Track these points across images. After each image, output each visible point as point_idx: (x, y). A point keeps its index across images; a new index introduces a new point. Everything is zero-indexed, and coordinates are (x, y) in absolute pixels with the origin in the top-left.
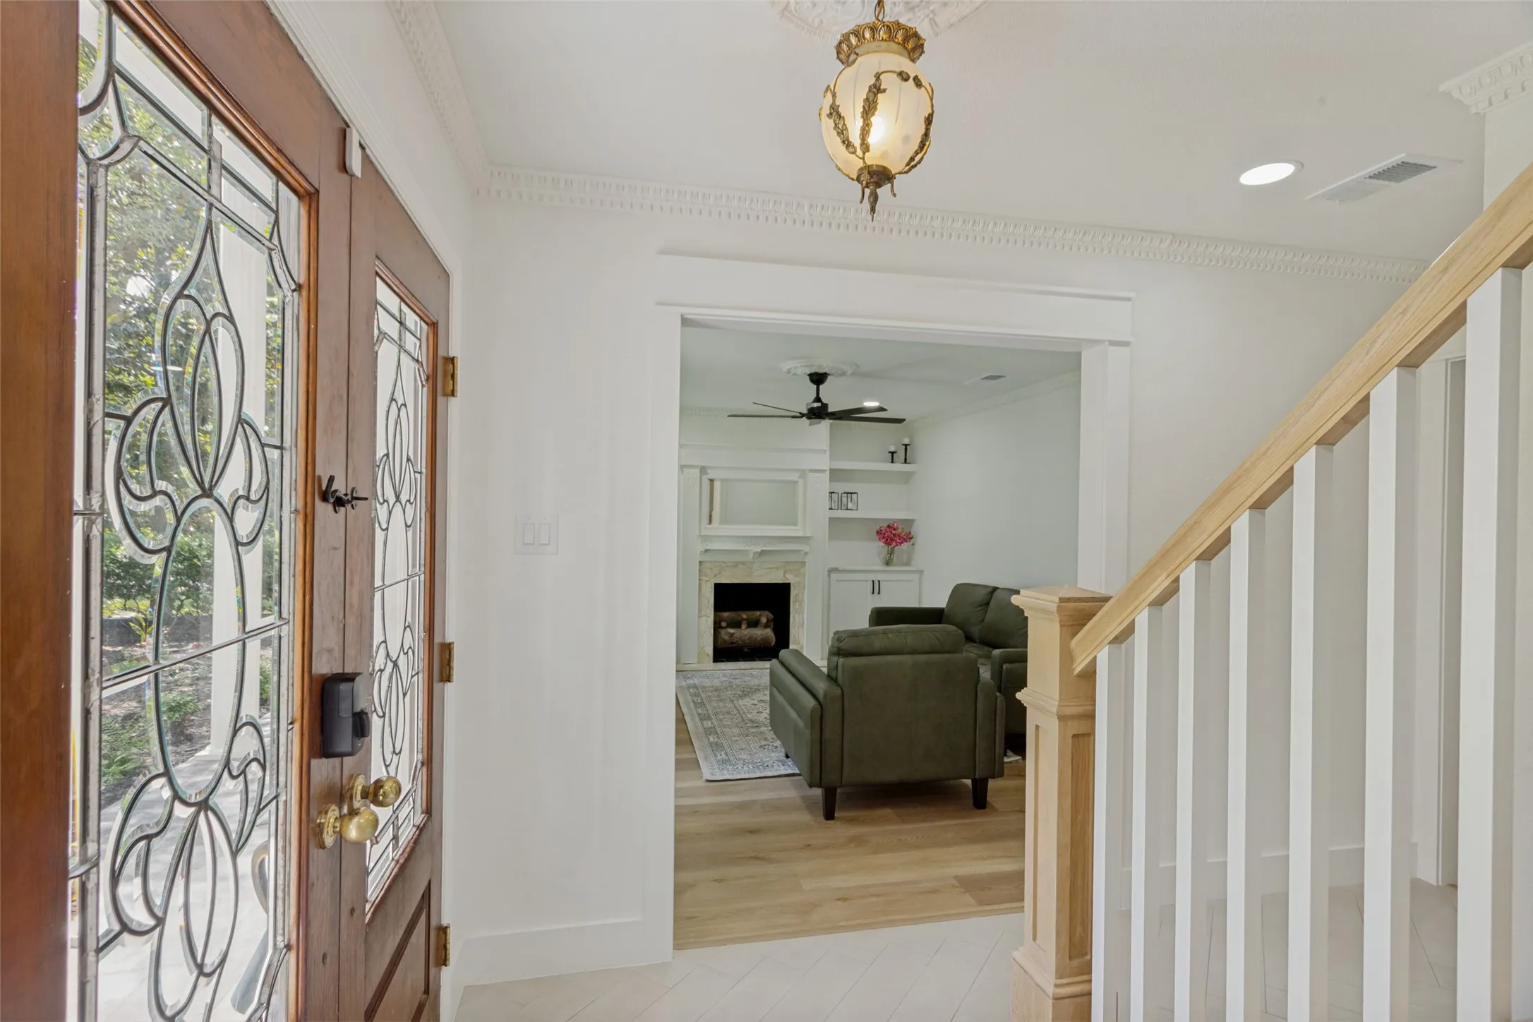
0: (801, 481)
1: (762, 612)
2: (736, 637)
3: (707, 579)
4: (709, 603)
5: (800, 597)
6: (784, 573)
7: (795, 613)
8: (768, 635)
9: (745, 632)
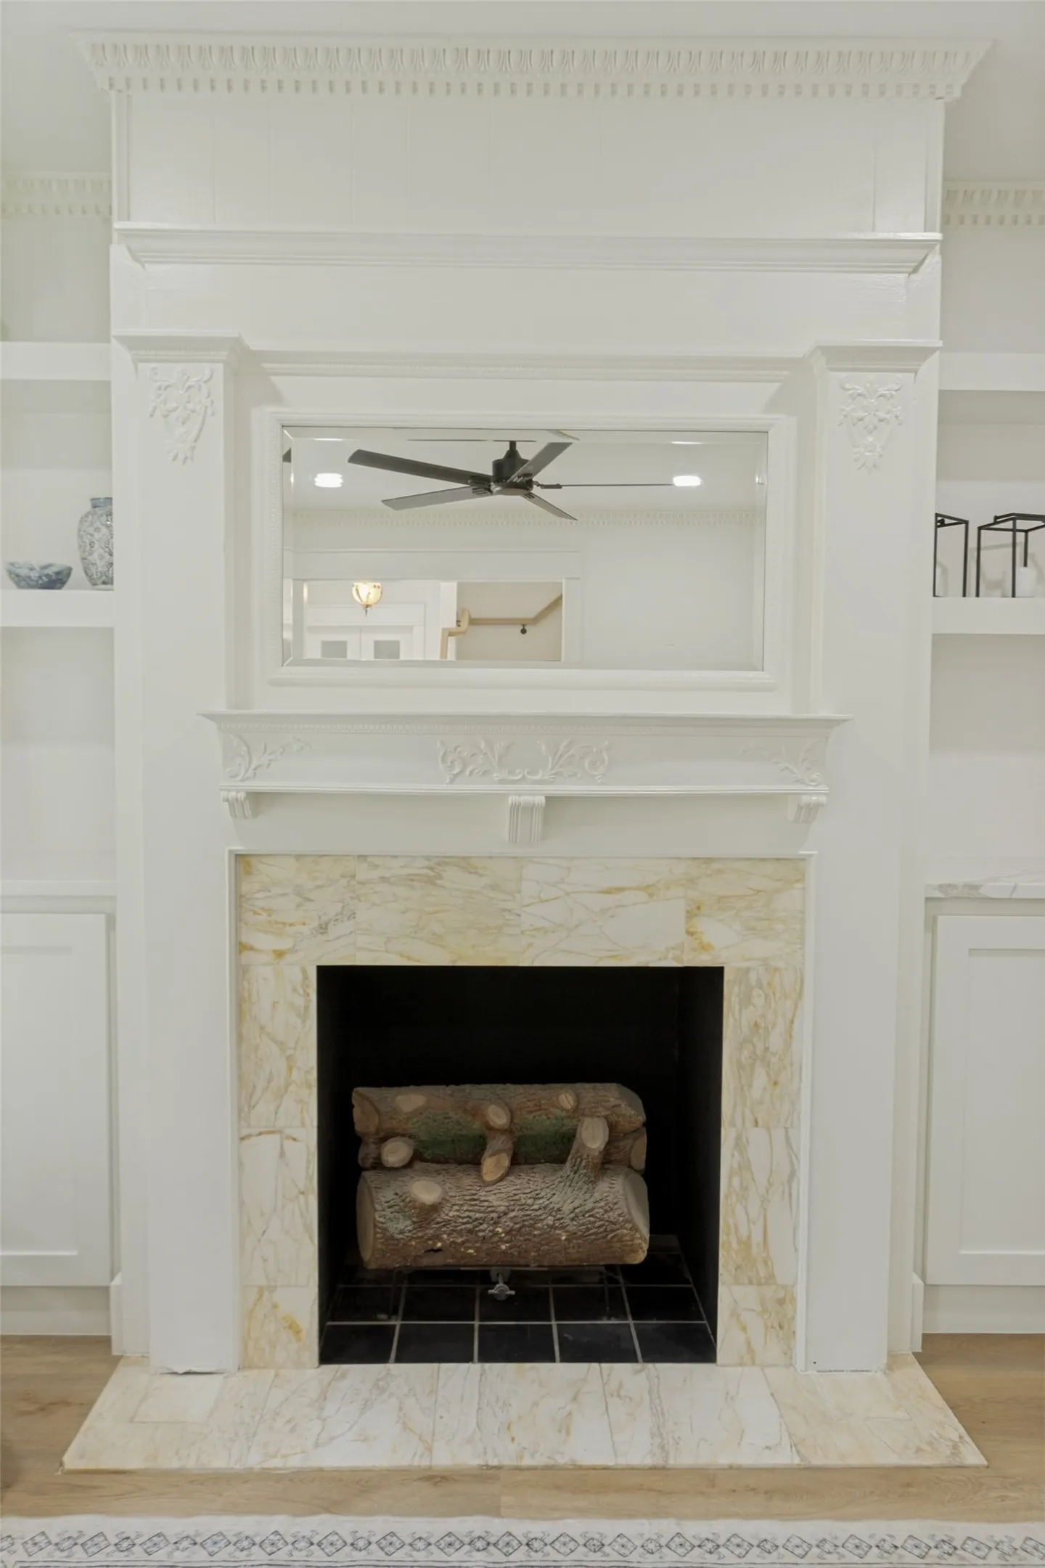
0: (783, 429)
1: (590, 1092)
2: (447, 1223)
3: (285, 944)
4: (290, 1068)
5: (776, 1041)
6: (690, 915)
7: (749, 1123)
8: (612, 1216)
9: (496, 1199)
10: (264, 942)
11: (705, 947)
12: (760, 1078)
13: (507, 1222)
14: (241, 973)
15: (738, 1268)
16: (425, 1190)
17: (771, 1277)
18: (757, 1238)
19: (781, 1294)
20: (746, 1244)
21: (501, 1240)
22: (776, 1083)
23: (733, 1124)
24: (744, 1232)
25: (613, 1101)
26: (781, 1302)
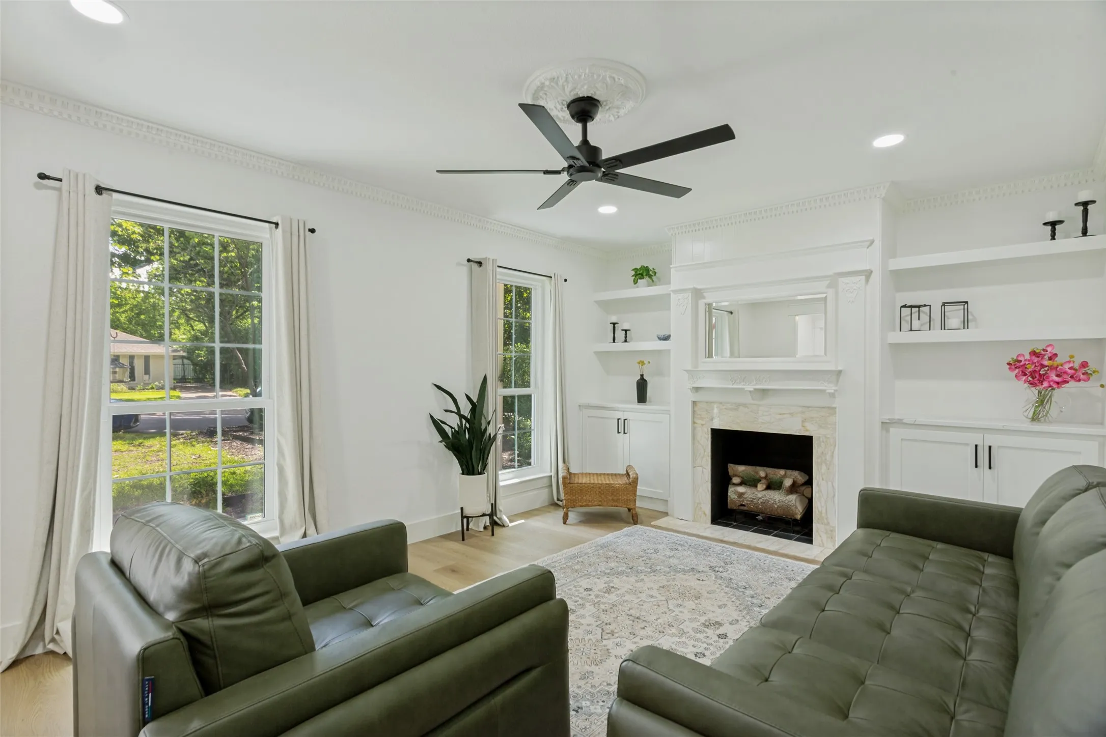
1: (789, 472)
2: (746, 498)
3: (703, 423)
4: (705, 452)
5: (828, 457)
6: (803, 422)
7: (821, 479)
8: (790, 503)
9: (760, 495)
10: (699, 422)
11: (807, 430)
12: (824, 467)
13: (761, 500)
14: (694, 429)
15: (819, 519)
16: (741, 489)
17: (828, 523)
18: (824, 511)
19: (832, 529)
20: (821, 513)
21: (760, 505)
22: (828, 469)
23: (816, 479)
24: (820, 509)
25: (796, 475)
26: (832, 531)
